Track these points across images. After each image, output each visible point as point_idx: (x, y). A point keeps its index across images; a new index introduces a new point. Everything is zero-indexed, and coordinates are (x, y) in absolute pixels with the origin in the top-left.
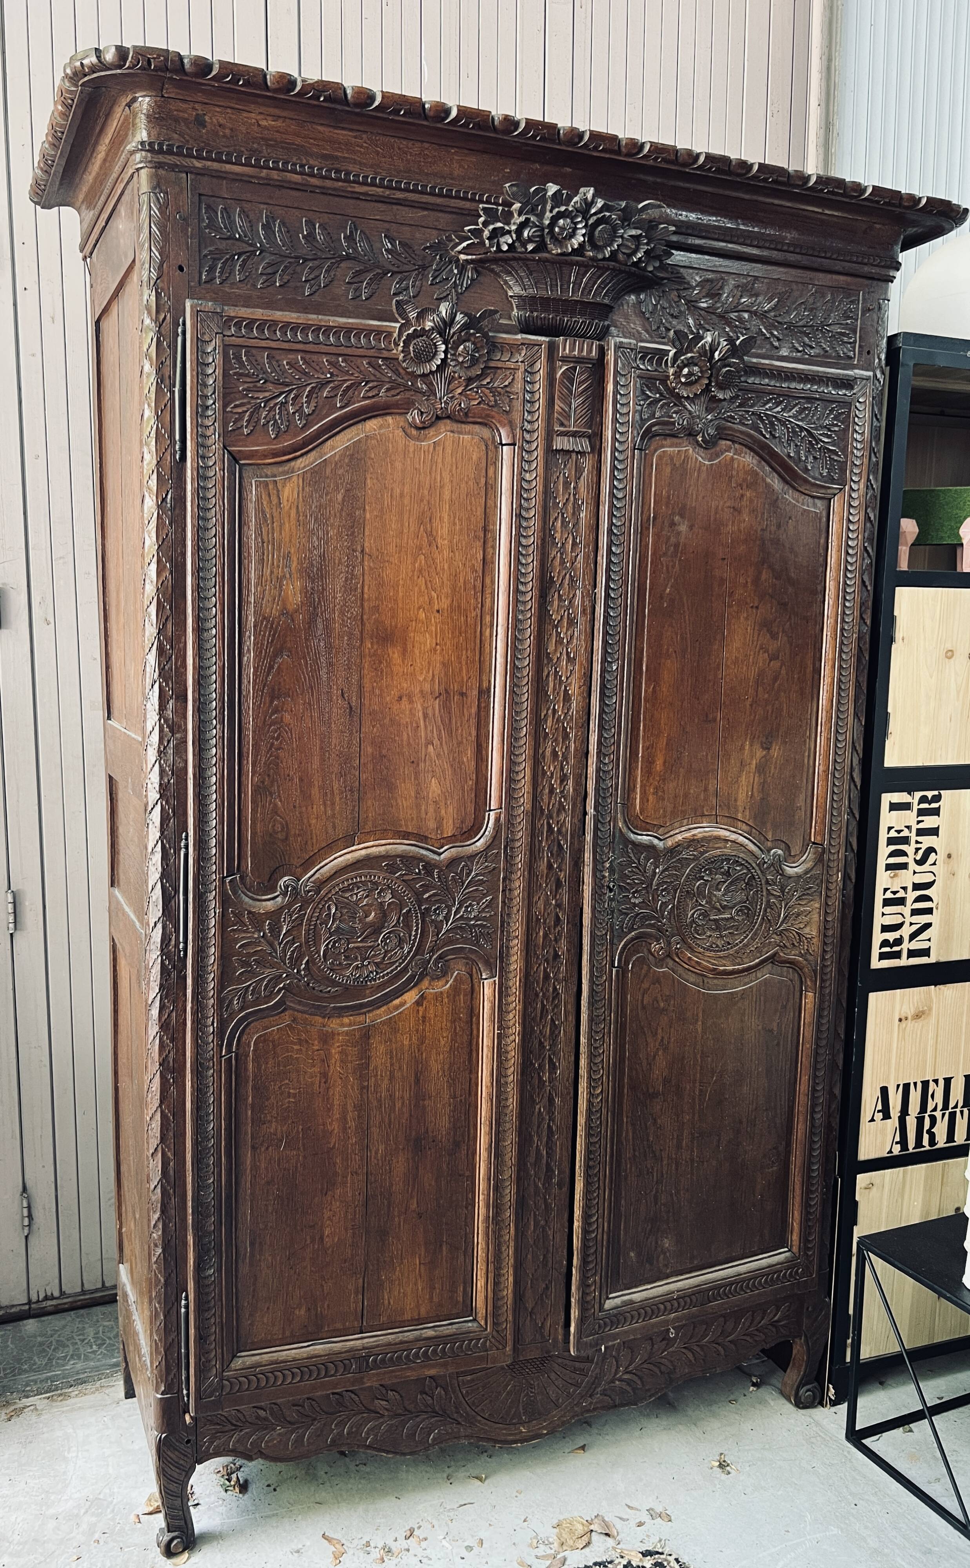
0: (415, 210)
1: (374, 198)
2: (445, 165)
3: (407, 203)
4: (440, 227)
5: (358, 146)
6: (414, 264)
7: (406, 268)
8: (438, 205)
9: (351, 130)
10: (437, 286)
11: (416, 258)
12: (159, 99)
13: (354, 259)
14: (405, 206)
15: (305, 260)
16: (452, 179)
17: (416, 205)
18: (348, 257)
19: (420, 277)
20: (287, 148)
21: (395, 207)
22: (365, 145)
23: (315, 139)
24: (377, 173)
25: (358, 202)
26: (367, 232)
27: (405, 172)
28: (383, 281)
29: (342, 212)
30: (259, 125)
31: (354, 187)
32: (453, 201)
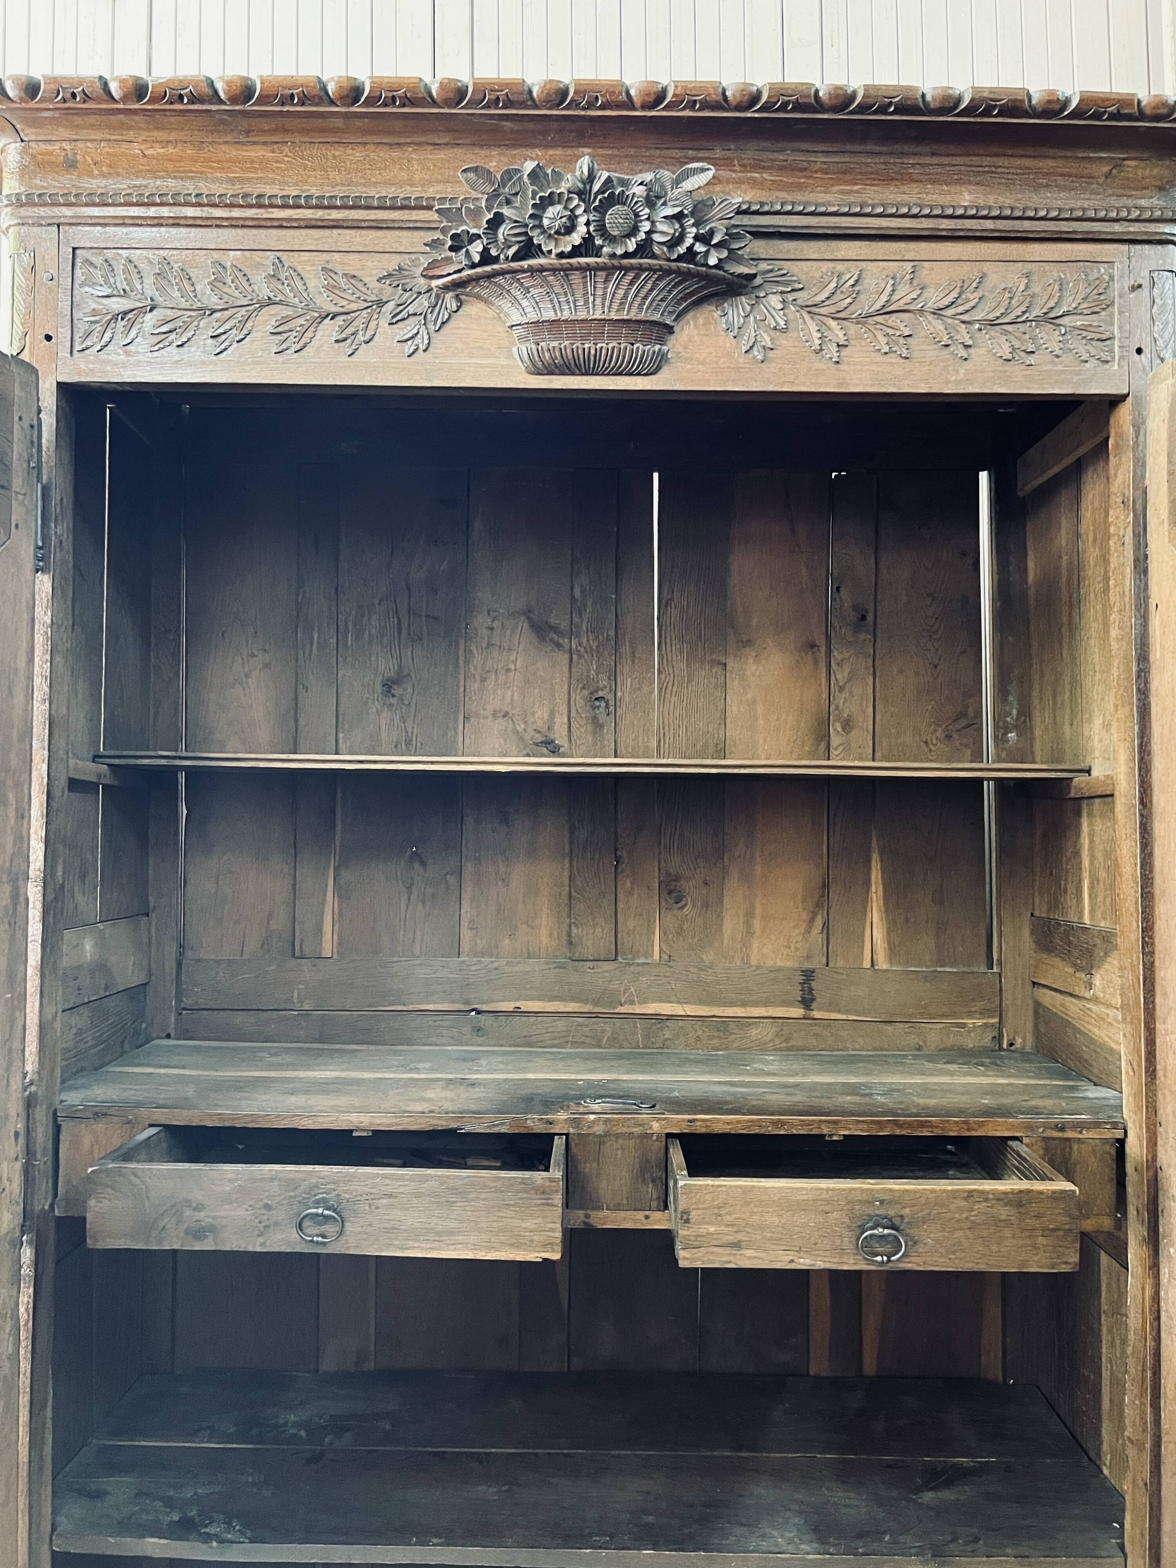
0: (364, 232)
1: (302, 224)
2: (401, 169)
3: (350, 224)
4: (401, 250)
5: (277, 162)
6: (365, 300)
7: (353, 306)
8: (394, 221)
9: (265, 143)
10: (401, 324)
11: (369, 292)
12: (18, 144)
13: (280, 303)
14: (347, 228)
15: (213, 312)
16: (412, 185)
17: (363, 224)
18: (271, 302)
19: (375, 316)
20: (182, 178)
21: (335, 232)
22: (286, 159)
23: (218, 162)
24: (303, 191)
25: (284, 232)
26: (299, 268)
27: (343, 185)
28: (321, 326)
29: (262, 247)
30: (145, 156)
31: (273, 213)
32: (415, 212)
